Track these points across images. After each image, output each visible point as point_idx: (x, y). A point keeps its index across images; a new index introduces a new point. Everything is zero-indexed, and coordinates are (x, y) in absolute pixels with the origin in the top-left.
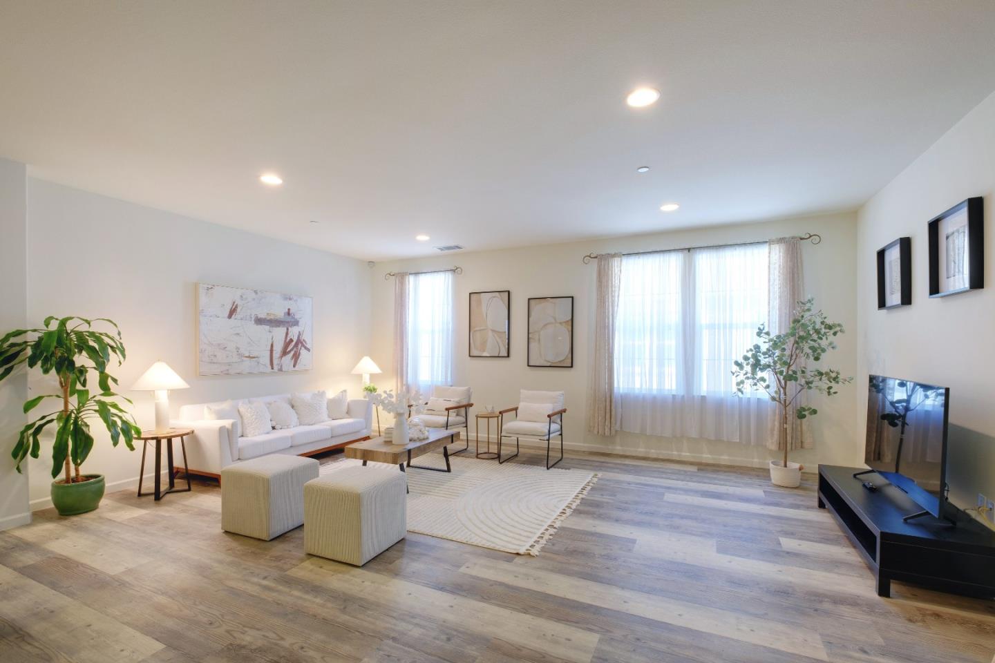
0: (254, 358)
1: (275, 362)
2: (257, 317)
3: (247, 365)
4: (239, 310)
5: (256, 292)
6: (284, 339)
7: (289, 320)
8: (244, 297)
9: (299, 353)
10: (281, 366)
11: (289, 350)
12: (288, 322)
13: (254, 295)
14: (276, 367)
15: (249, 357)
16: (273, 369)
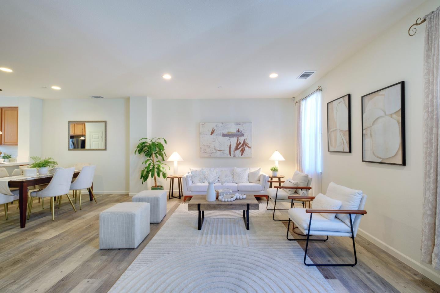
0: (222, 151)
1: (232, 153)
2: (223, 134)
3: (218, 154)
4: (215, 131)
5: (223, 123)
6: (236, 143)
7: (239, 134)
8: (217, 126)
9: (244, 150)
10: (235, 155)
11: (239, 147)
12: (238, 135)
13: (221, 125)
14: (232, 155)
15: (219, 150)
16: (230, 156)
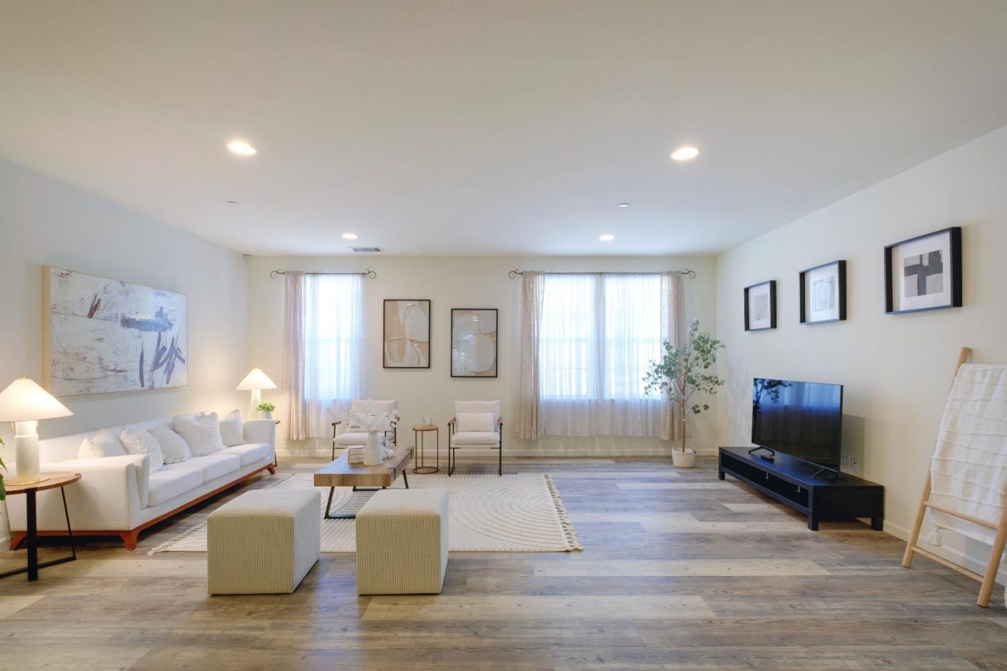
0: (121, 371)
1: (146, 377)
2: (124, 317)
3: (111, 382)
4: (102, 305)
5: (123, 283)
6: (155, 347)
7: (162, 322)
8: (108, 289)
9: (173, 365)
10: (153, 383)
11: (160, 361)
12: (160, 326)
13: (120, 286)
14: (147, 384)
15: (114, 370)
16: (143, 386)
